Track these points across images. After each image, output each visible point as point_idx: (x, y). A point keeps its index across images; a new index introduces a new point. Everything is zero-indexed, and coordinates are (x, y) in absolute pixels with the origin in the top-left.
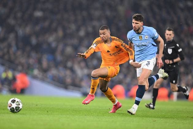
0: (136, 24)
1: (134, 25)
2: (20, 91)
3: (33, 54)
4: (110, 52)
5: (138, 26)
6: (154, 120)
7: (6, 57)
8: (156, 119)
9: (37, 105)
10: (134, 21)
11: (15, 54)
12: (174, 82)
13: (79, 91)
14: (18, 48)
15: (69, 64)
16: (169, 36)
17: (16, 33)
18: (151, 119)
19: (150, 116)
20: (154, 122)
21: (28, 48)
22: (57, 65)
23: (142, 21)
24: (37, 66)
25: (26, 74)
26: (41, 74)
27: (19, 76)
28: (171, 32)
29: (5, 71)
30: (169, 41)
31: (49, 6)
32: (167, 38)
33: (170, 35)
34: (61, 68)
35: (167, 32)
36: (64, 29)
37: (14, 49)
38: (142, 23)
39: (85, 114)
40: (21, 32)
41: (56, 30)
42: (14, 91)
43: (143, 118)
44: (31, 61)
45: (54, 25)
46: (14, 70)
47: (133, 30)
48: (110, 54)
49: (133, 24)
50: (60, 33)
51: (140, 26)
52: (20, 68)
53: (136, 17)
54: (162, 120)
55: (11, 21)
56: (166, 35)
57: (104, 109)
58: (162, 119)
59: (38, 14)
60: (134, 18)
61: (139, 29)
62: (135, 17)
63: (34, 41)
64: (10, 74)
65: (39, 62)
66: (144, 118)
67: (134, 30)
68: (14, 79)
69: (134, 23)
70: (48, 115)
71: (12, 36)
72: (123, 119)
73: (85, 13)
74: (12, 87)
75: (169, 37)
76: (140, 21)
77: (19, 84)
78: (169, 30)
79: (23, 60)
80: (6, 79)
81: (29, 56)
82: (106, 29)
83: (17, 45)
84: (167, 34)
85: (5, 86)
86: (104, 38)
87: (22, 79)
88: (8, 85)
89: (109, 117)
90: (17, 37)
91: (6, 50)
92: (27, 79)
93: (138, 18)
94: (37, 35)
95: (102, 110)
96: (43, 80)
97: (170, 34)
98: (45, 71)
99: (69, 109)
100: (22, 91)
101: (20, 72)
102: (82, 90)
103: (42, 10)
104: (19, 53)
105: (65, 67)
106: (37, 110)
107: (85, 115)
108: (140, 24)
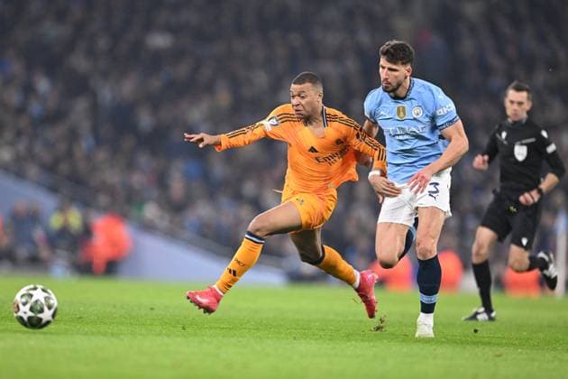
0: (389, 72)
1: (383, 73)
2: (103, 267)
3: (144, 159)
4: (317, 151)
5: (396, 77)
6: (498, 353)
7: (64, 168)
8: (502, 350)
9: (152, 309)
10: (383, 61)
11: (89, 158)
12: (524, 241)
13: (279, 266)
14: (99, 141)
15: (249, 188)
16: (516, 106)
17: (94, 95)
18: (487, 349)
19: (486, 340)
20: (497, 359)
21: (128, 142)
22: (212, 189)
23: (408, 62)
24: (155, 193)
25: (123, 216)
26: (167, 216)
27: (100, 222)
28: (523, 96)
29: (62, 209)
30: (515, 123)
31: (190, 16)
32: (509, 112)
33: (520, 104)
34: (224, 200)
35: (512, 95)
36: (236, 85)
37: (85, 143)
38: (409, 67)
39: (294, 335)
40: (106, 94)
41: (209, 88)
42: (84, 268)
43: (465, 348)
44: (137, 179)
45: (206, 73)
46: (86, 204)
47: (381, 88)
48: (317, 159)
49: (381, 69)
50: (224, 98)
51: (402, 78)
52: (103, 199)
53: (392, 50)
54: (521, 353)
55: (80, 62)
56: (508, 104)
57: (350, 321)
58: (520, 350)
59: (159, 41)
60: (386, 53)
61: (399, 85)
62: (387, 51)
63: (145, 120)
64: (75, 219)
65: (161, 181)
66: (468, 347)
67: (385, 90)
68: (87, 231)
69: (383, 68)
70: (185, 337)
71: (81, 106)
72: (405, 350)
73: (296, 39)
74: (81, 256)
75: (515, 110)
76: (403, 64)
77: (101, 246)
78: (518, 89)
79: (112, 176)
80: (64, 231)
81: (131, 166)
82: (310, 82)
83: (95, 131)
84: (512, 102)
85: (59, 251)
86: (301, 108)
87: (109, 233)
88: (67, 250)
89: (367, 343)
90: (95, 108)
91: (62, 147)
92: (125, 232)
93: (396, 56)
94: (155, 102)
95: (344, 321)
96: (171, 235)
97: (520, 100)
98: (177, 208)
99: (248, 322)
100: (111, 268)
101: (106, 210)
102: (285, 263)
103: (171, 29)
104: (102, 155)
105: (238, 197)
106: (152, 325)
107: (295, 338)
108: (403, 70)
